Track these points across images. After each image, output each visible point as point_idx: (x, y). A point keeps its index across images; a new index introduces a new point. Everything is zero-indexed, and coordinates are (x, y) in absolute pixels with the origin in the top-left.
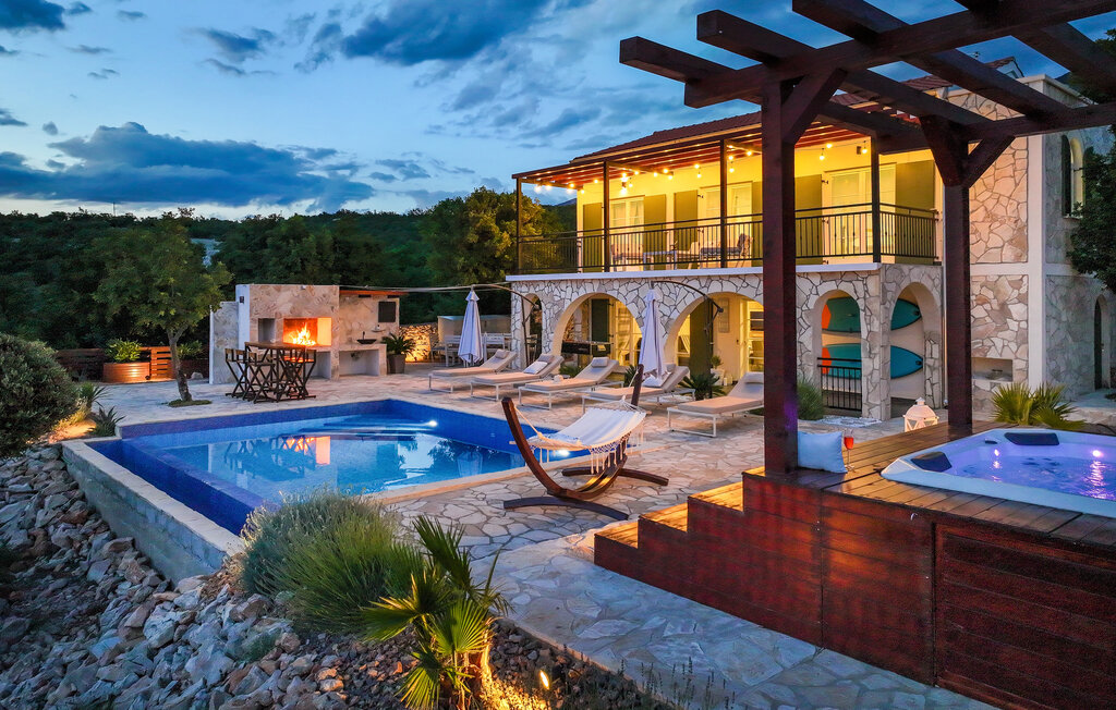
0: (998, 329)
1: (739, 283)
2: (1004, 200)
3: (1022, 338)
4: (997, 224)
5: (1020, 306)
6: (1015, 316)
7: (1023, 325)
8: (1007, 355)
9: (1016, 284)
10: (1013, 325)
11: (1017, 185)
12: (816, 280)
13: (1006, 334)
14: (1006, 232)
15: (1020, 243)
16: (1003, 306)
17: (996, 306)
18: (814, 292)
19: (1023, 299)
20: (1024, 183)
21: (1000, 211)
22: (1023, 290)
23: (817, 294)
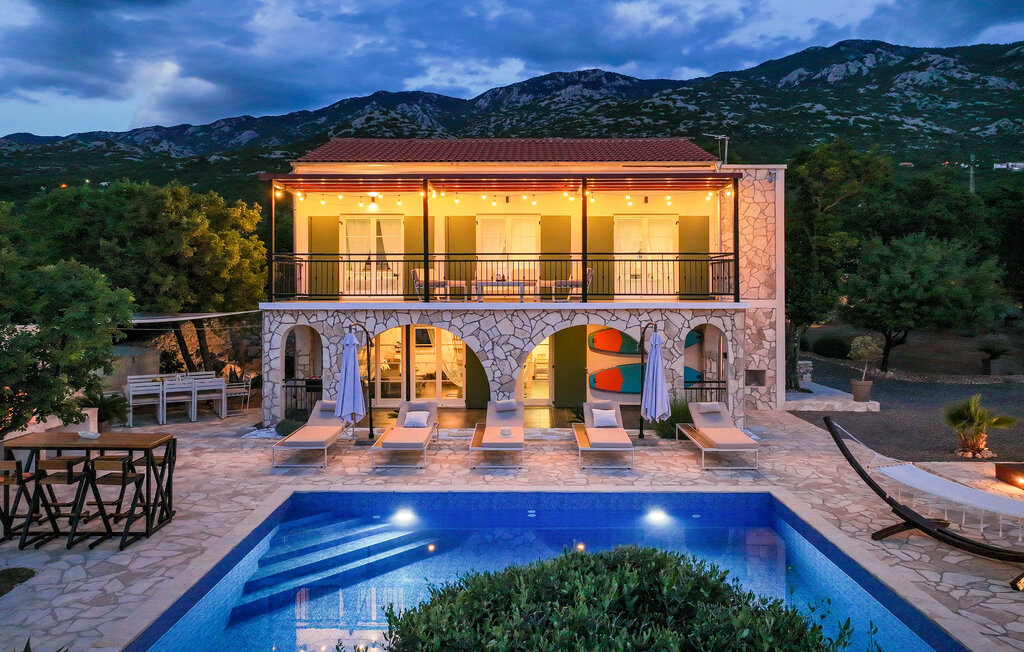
0: (756, 348)
1: (607, 316)
2: (760, 253)
3: (772, 354)
4: (755, 270)
5: (771, 331)
6: (768, 338)
7: (773, 344)
8: (762, 367)
9: (769, 315)
10: (766, 345)
11: (768, 242)
12: (689, 316)
13: (762, 352)
14: (762, 276)
15: (771, 285)
16: (760, 332)
17: (755, 331)
18: (686, 325)
19: (773, 326)
20: (773, 241)
21: (757, 261)
22: (773, 320)
23: (689, 327)
